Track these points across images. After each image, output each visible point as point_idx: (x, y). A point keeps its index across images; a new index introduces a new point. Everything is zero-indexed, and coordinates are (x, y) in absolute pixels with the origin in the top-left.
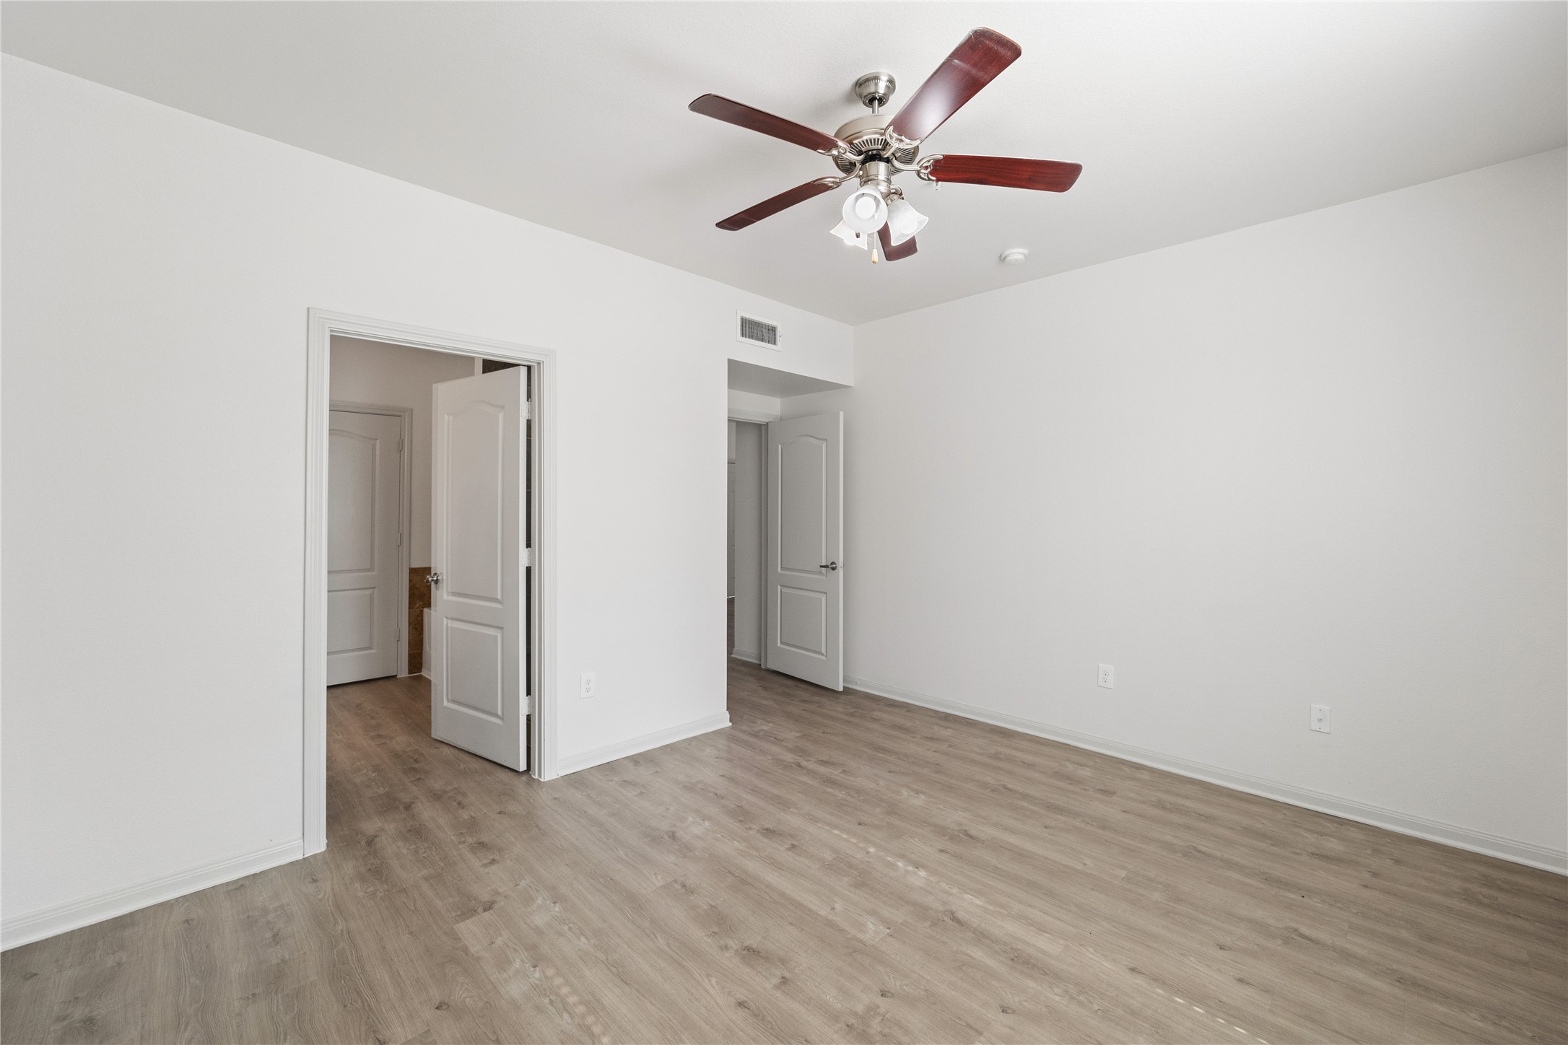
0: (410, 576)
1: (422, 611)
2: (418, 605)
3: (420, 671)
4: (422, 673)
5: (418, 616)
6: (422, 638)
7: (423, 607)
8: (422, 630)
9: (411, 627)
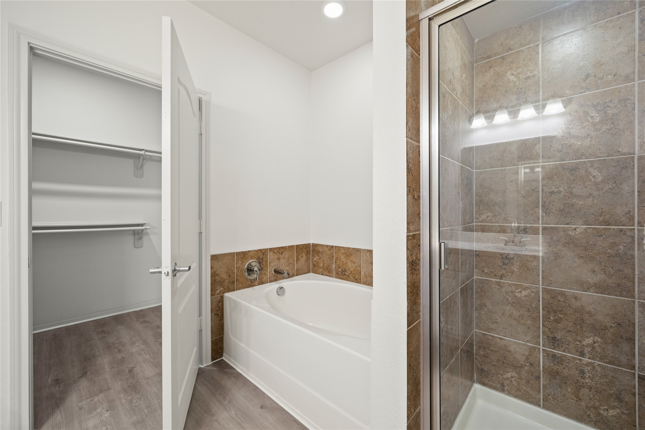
0: (211, 263)
1: (222, 297)
2: (218, 291)
3: (222, 356)
4: (223, 358)
5: (219, 302)
6: (223, 323)
7: (223, 293)
8: (223, 315)
9: (213, 314)
